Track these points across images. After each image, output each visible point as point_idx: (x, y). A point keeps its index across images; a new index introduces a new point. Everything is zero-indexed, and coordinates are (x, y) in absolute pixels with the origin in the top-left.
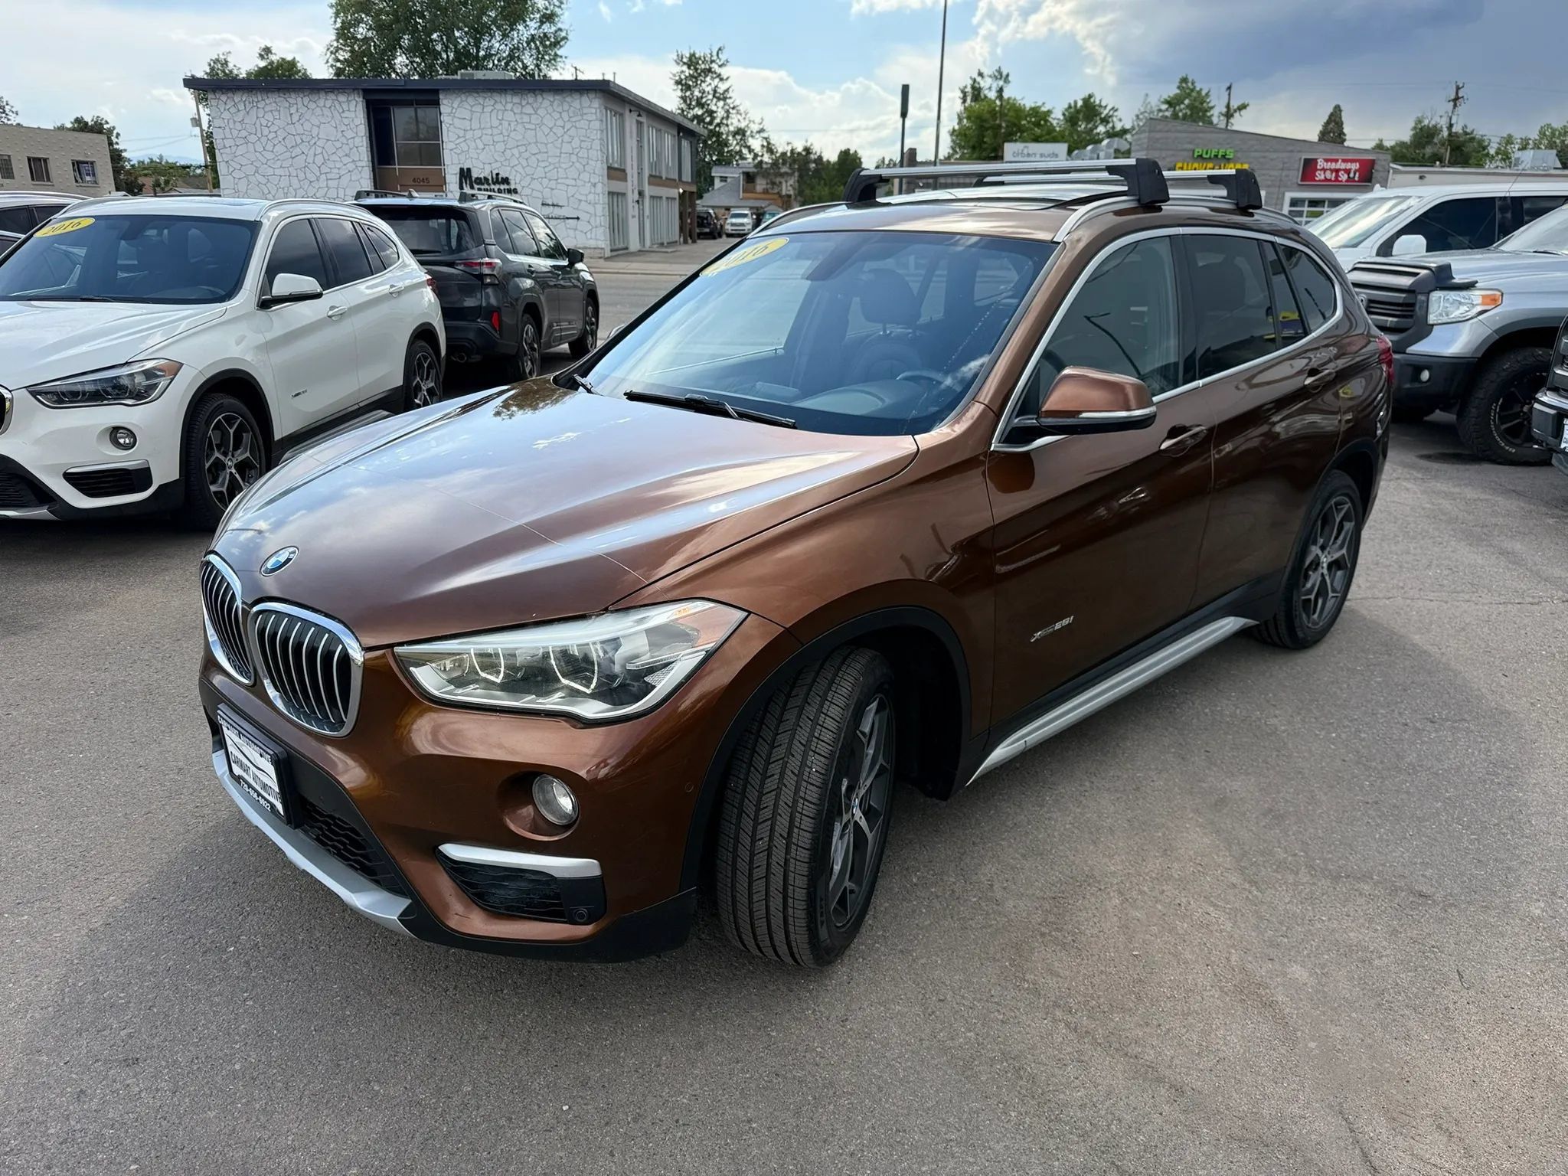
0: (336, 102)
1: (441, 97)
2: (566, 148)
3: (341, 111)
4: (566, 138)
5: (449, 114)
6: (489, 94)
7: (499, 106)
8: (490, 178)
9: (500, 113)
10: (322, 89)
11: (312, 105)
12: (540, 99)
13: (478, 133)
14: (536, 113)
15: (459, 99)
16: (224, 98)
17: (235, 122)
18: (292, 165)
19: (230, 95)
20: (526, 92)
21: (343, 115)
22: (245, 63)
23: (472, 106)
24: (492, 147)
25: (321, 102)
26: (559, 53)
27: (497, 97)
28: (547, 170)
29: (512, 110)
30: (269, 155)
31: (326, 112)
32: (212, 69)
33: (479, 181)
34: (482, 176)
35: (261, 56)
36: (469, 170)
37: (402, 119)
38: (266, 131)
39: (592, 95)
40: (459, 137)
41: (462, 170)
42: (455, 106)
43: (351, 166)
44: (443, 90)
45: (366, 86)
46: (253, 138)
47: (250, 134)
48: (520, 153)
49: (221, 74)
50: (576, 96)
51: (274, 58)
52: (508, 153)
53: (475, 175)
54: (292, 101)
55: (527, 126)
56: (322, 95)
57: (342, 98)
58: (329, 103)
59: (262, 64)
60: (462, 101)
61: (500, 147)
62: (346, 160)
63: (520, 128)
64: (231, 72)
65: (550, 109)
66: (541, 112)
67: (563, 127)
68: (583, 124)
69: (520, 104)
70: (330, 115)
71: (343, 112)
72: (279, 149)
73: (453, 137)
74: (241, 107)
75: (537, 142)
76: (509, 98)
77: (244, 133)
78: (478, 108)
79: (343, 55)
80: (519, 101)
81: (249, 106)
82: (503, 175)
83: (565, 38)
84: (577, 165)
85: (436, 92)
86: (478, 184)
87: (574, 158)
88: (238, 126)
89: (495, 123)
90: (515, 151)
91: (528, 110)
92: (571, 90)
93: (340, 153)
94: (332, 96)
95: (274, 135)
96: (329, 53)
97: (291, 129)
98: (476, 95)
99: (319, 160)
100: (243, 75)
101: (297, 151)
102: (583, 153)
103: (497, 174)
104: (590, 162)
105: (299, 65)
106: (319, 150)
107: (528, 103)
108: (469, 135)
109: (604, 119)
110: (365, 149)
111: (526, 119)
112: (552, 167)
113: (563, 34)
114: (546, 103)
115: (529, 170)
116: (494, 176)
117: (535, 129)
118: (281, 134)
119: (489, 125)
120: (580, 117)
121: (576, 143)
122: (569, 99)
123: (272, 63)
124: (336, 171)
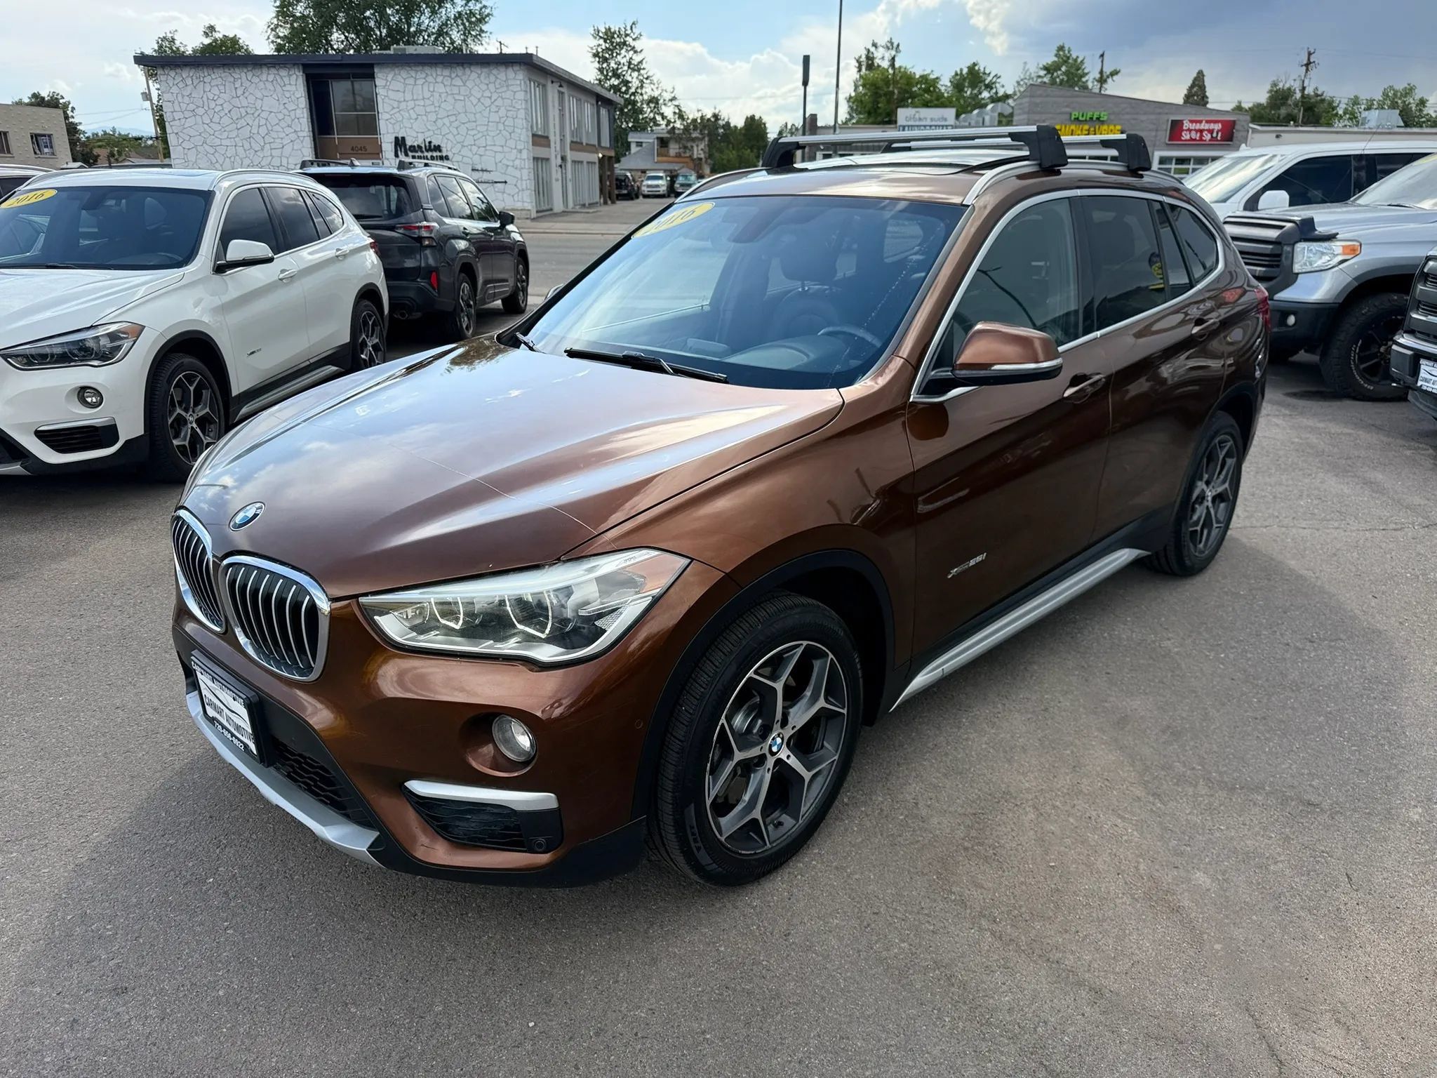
0: (278, 77)
1: (376, 70)
2: (494, 117)
3: (283, 84)
4: (494, 108)
5: (384, 87)
6: (421, 68)
7: (430, 79)
8: (423, 146)
9: (432, 85)
10: (265, 64)
11: (256, 80)
12: (468, 71)
13: (411, 104)
14: (465, 85)
15: (393, 73)
16: (172, 73)
17: (183, 96)
18: (237, 136)
19: (178, 71)
20: (455, 65)
21: (284, 88)
22: (191, 41)
23: (405, 79)
24: (424, 117)
25: (264, 77)
26: (484, 28)
27: (428, 70)
28: (476, 137)
29: (442, 82)
30: (217, 127)
31: (269, 86)
32: (161, 47)
33: (413, 149)
34: (415, 144)
35: (206, 34)
36: (403, 138)
37: (339, 91)
38: (212, 105)
39: (517, 68)
40: (394, 108)
41: (396, 138)
42: (389, 79)
43: (293, 136)
44: (378, 64)
45: (305, 61)
46: (200, 111)
47: (198, 107)
48: (451, 123)
49: (169, 52)
50: (502, 69)
51: (218, 36)
52: (440, 123)
53: (409, 143)
54: (237, 76)
55: (457, 97)
56: (265, 70)
57: (283, 73)
58: (271, 78)
59: (207, 41)
60: (395, 74)
61: (432, 117)
62: (288, 130)
63: (450, 99)
64: (178, 49)
65: (477, 81)
66: (470, 84)
67: (490, 98)
68: (509, 94)
69: (450, 77)
70: (272, 88)
71: (285, 85)
72: (226, 120)
73: (388, 108)
74: (189, 82)
75: (466, 112)
76: (439, 71)
77: (192, 107)
78: (411, 81)
79: (284, 31)
80: (448, 74)
81: (196, 82)
82: (435, 142)
83: (488, 15)
84: (504, 133)
85: (371, 66)
86: (412, 151)
87: (501, 127)
88: (187, 100)
89: (427, 95)
90: (446, 121)
91: (458, 82)
92: (497, 63)
93: (283, 124)
94: (273, 71)
95: (220, 108)
96: (269, 31)
97: (236, 102)
98: (408, 68)
99: (263, 131)
100: (189, 52)
101: (242, 122)
102: (509, 122)
103: (430, 142)
104: (516, 130)
105: (241, 41)
106: (263, 122)
107: (457, 76)
108: (403, 105)
109: (528, 90)
110: (305, 120)
111: (455, 90)
112: (480, 135)
113: (487, 11)
114: (474, 75)
115: (459, 138)
116: (427, 144)
117: (464, 100)
118: (227, 107)
119: (421, 97)
120: (505, 89)
121: (502, 112)
122: (495, 72)
123: (215, 40)
124: (279, 141)
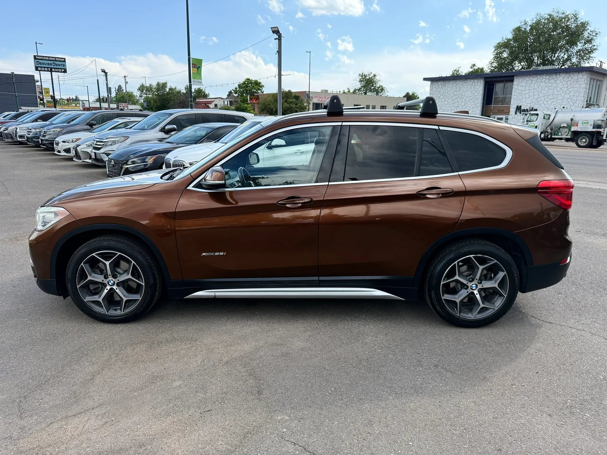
0: (473, 83)
1: (515, 78)
2: (567, 96)
3: (474, 85)
4: (568, 92)
5: (517, 85)
6: (536, 76)
7: (539, 80)
8: (529, 109)
9: (539, 83)
10: (469, 78)
11: (465, 84)
12: (558, 76)
13: (527, 92)
14: (555, 82)
15: (522, 78)
16: (435, 83)
17: (437, 92)
18: (453, 106)
20: (552, 74)
21: (475, 87)
22: (465, 70)
23: (527, 81)
24: (532, 97)
25: (468, 83)
26: (591, 55)
27: (539, 77)
28: (555, 105)
29: (544, 82)
30: (446, 103)
31: (469, 86)
32: (453, 73)
33: (524, 110)
34: (525, 109)
35: (471, 67)
36: (521, 106)
37: (499, 87)
38: (447, 94)
39: (584, 73)
40: (519, 93)
41: (518, 106)
42: (520, 81)
43: (474, 106)
44: (516, 75)
45: (485, 76)
46: (442, 97)
47: (441, 95)
48: (545, 99)
49: (455, 74)
50: (576, 74)
52: (539, 99)
53: (522, 108)
54: (458, 83)
55: (550, 88)
56: (469, 80)
57: (476, 81)
58: (471, 83)
59: (471, 70)
60: (523, 79)
61: (537, 97)
62: (472, 104)
63: (547, 89)
65: (562, 80)
66: (557, 82)
67: (567, 88)
68: (578, 86)
69: (549, 79)
70: (470, 87)
71: (475, 86)
72: (450, 100)
73: (516, 93)
74: (440, 86)
75: (553, 94)
76: (544, 77)
77: (439, 95)
78: (530, 82)
79: (495, 64)
80: (548, 78)
81: (443, 86)
82: (535, 108)
83: (595, 49)
84: (571, 103)
85: (513, 76)
86: (523, 112)
87: (569, 100)
88: (438, 93)
89: (536, 87)
90: (543, 98)
91: (553, 81)
92: (574, 72)
93: (471, 101)
94: (472, 81)
95: (449, 95)
96: (489, 64)
97: (455, 93)
98: (529, 76)
99: (463, 104)
100: (464, 74)
101: (456, 101)
102: (575, 98)
103: (532, 108)
104: (577, 102)
106: (464, 100)
107: (552, 78)
108: (524, 92)
109: (589, 83)
110: (480, 99)
111: (550, 85)
112: (558, 104)
113: (595, 47)
114: (561, 78)
115: (547, 106)
116: (531, 109)
117: (554, 89)
118: (452, 95)
119: (533, 88)
120: (576, 83)
121: (572, 93)
122: (572, 76)
123: (475, 69)
124: (468, 108)
